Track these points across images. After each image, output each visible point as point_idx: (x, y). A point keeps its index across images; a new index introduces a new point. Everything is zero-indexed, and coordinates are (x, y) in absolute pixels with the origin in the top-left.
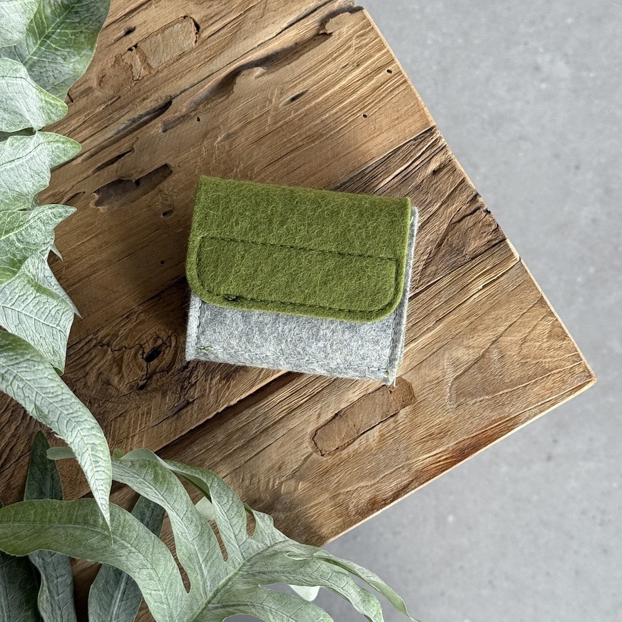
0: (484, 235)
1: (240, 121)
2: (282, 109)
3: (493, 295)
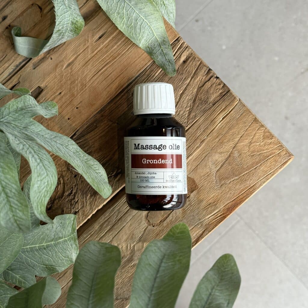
0: (218, 90)
1: (74, 55)
2: (95, 44)
3: (228, 122)
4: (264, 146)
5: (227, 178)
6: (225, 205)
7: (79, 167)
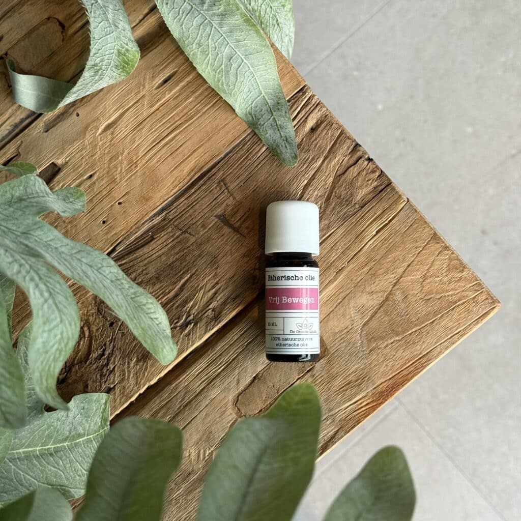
0: (370, 182)
1: (118, 109)
2: (156, 92)
3: (387, 239)
4: (449, 284)
5: (382, 338)
6: (375, 386)
7: (120, 307)
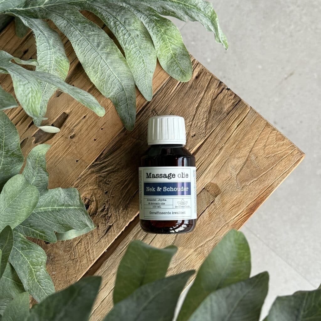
3: (242, 130)
4: (278, 147)
5: (247, 180)
6: (247, 205)
